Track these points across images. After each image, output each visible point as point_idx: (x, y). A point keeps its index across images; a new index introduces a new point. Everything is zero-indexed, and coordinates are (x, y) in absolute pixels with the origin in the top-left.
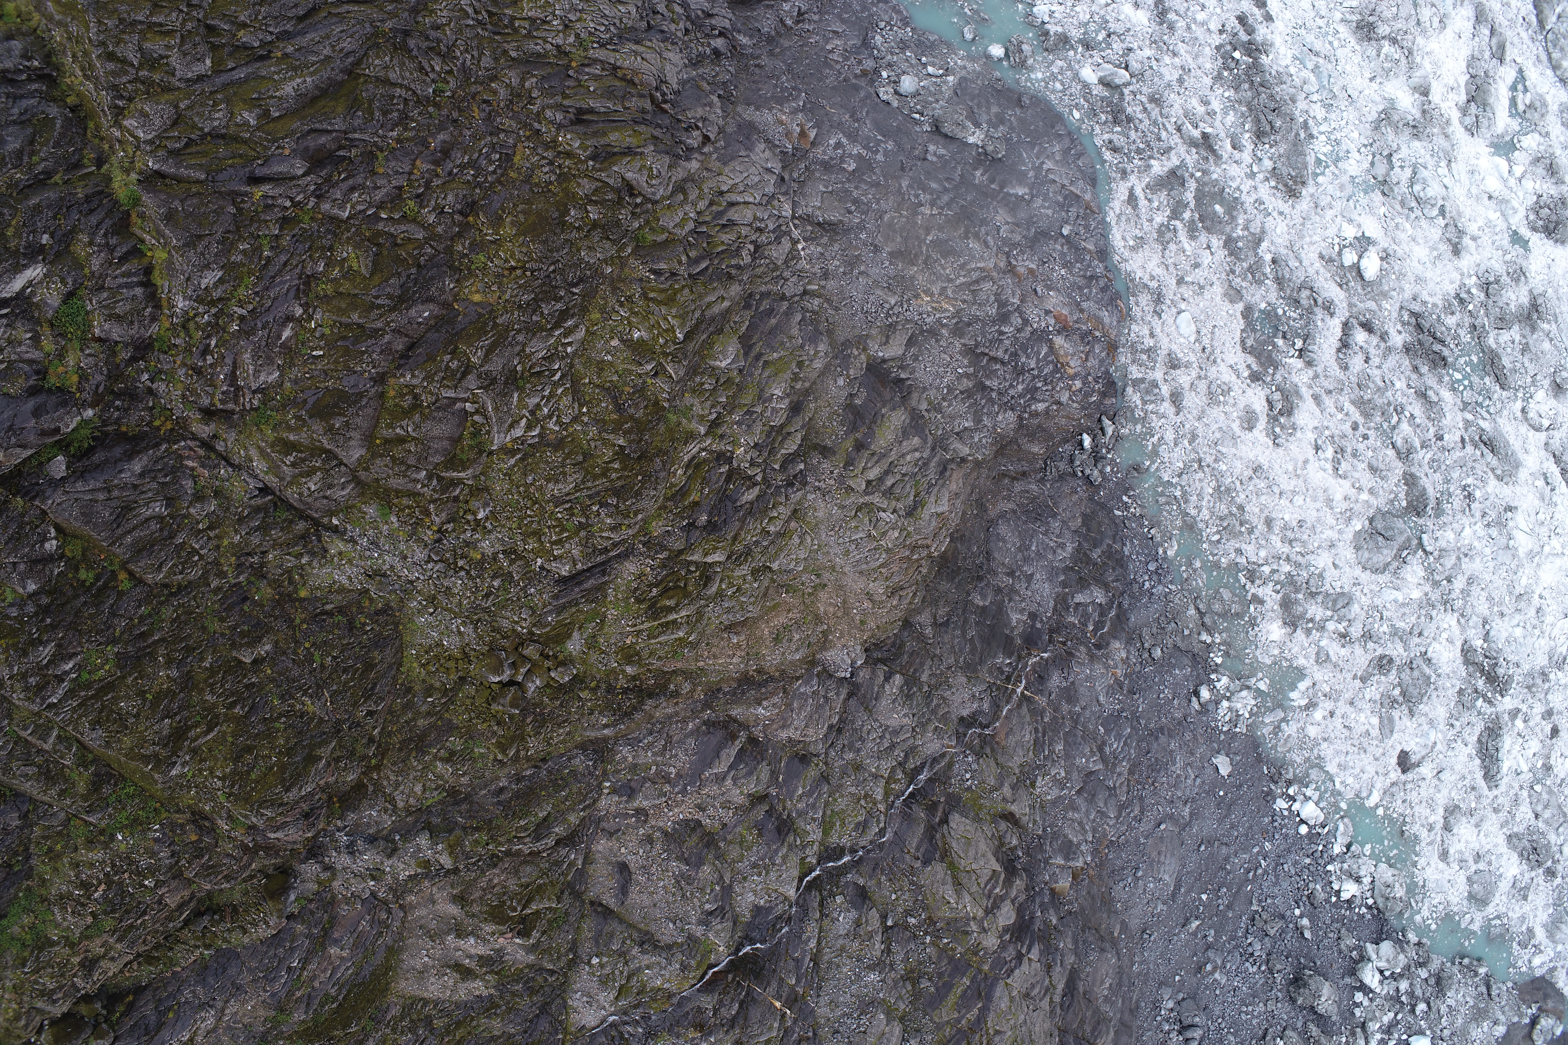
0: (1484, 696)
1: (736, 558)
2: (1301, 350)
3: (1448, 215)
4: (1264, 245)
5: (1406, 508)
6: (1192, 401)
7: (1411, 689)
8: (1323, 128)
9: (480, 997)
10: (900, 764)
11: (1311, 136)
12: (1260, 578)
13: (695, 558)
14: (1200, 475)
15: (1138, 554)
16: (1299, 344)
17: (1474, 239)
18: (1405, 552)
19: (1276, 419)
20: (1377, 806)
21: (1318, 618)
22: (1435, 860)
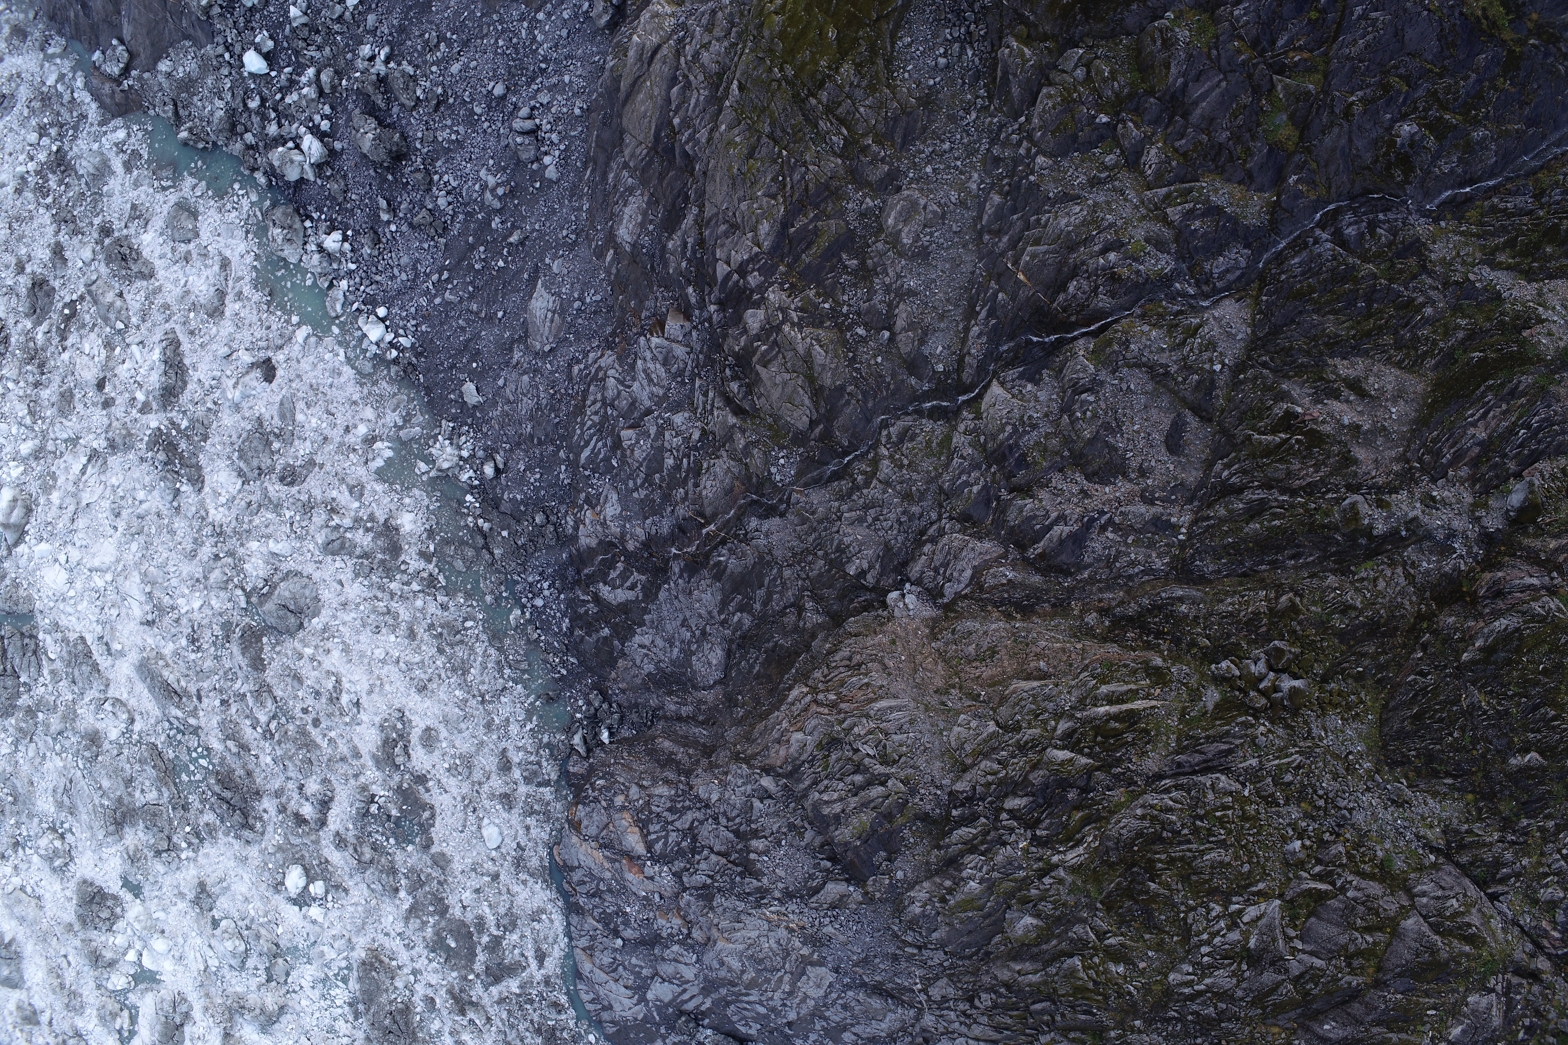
0: (179, 431)
1: (1036, 746)
2: (372, 802)
3: (209, 920)
4: (406, 906)
5: (261, 636)
6: (488, 761)
7: (260, 448)
8: (340, 1011)
9: (1344, 358)
10: (859, 489)
11: (350, 1005)
12: (423, 579)
13: (1084, 760)
14: (483, 688)
15: (554, 617)
16: (374, 809)
17: (182, 895)
18: (265, 591)
19: (401, 736)
20: (299, 325)
21: (361, 531)
22: (235, 260)
